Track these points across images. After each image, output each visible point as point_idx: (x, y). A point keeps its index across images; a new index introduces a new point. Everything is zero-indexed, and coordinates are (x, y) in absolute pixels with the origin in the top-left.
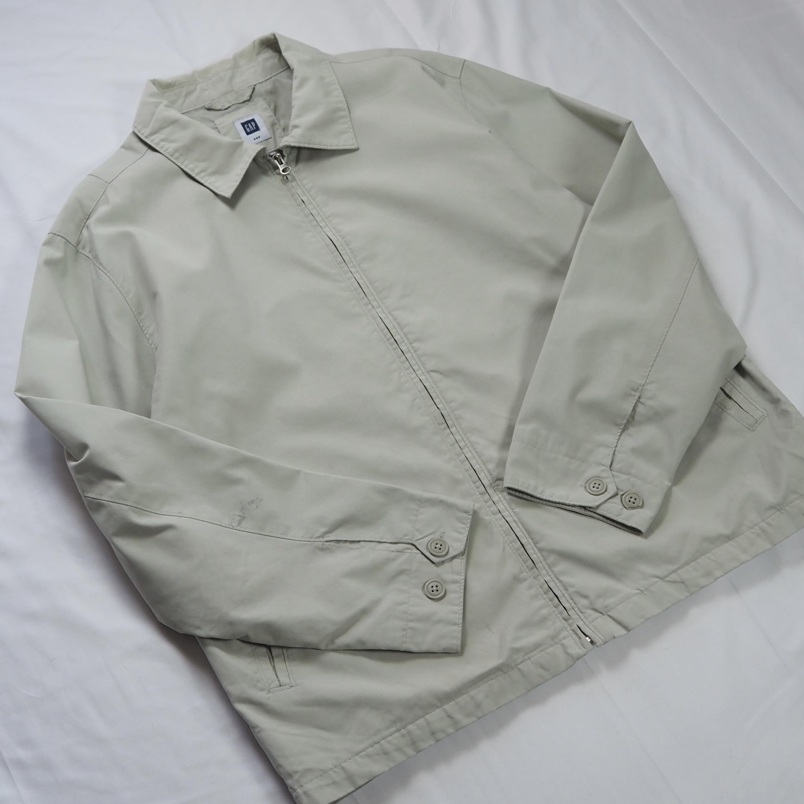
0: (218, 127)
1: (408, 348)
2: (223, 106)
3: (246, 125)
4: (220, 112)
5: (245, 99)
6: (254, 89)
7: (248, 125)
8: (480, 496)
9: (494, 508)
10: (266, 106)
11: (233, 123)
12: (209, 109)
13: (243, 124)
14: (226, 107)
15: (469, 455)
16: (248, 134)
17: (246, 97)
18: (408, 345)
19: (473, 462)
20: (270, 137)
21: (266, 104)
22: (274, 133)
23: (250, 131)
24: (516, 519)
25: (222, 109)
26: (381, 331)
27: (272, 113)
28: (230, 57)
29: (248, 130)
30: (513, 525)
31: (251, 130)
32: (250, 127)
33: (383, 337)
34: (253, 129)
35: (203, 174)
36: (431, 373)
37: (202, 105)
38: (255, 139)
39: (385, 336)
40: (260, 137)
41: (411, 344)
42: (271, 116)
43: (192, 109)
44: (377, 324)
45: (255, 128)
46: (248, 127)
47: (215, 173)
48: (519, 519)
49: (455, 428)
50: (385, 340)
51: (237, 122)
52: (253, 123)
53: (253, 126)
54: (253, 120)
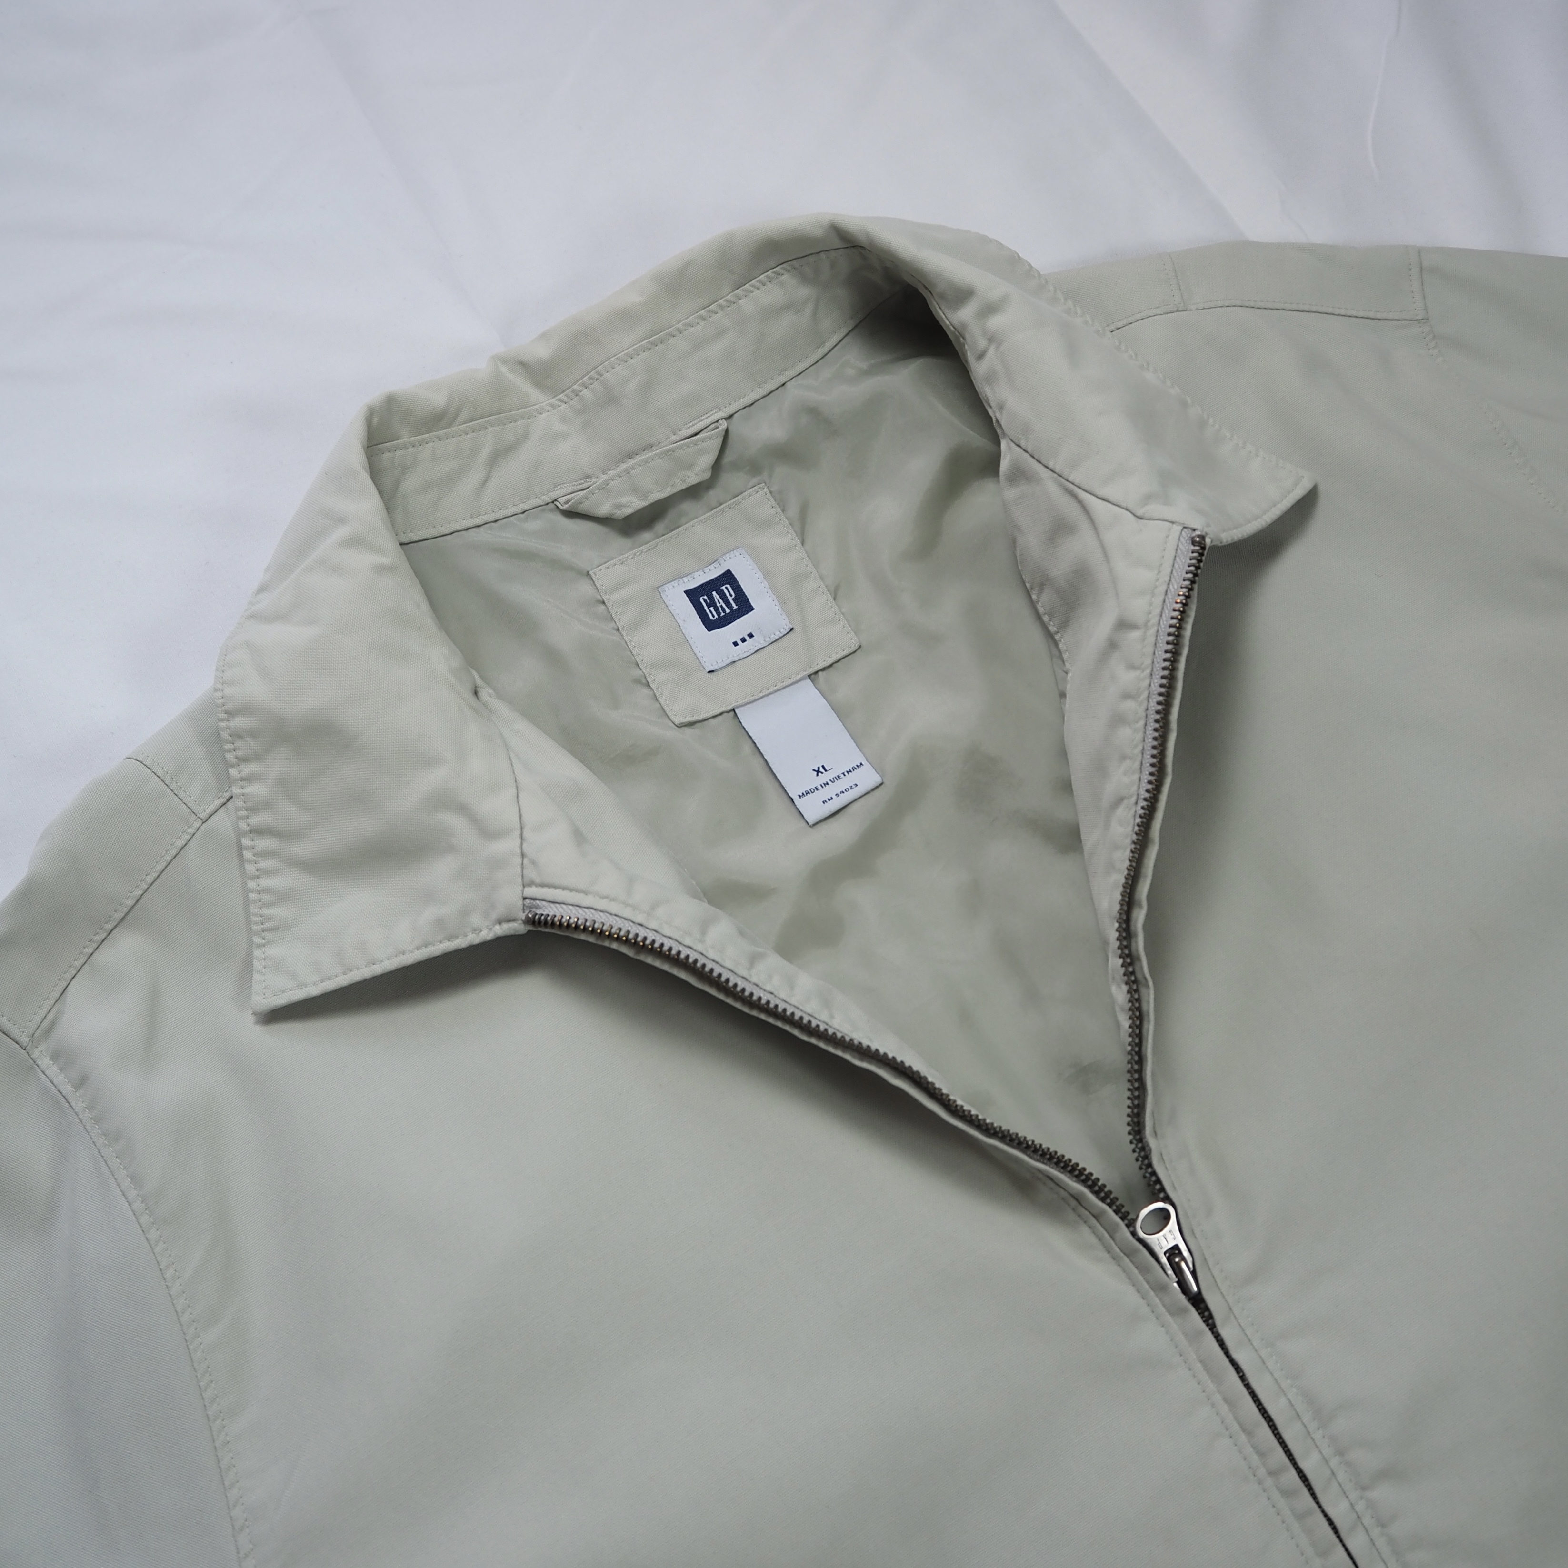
0: (606, 599)
1: (1352, 1508)
3: (705, 597)
5: (697, 478)
6: (727, 432)
7: (711, 598)
10: (769, 508)
11: (660, 588)
12: (570, 514)
13: (693, 595)
16: (710, 625)
18: (1354, 1495)
20: (788, 629)
21: (772, 503)
22: (800, 611)
23: (716, 616)
26: (1244, 1431)
27: (791, 538)
29: (712, 615)
31: (723, 614)
32: (718, 605)
33: (1255, 1459)
34: (728, 611)
37: (546, 500)
38: (735, 644)
39: (1262, 1454)
40: (754, 634)
42: (791, 548)
44: (1226, 1400)
45: (735, 607)
46: (712, 603)
50: (1262, 1472)
51: (671, 587)
52: (728, 586)
53: (730, 599)
54: (728, 577)
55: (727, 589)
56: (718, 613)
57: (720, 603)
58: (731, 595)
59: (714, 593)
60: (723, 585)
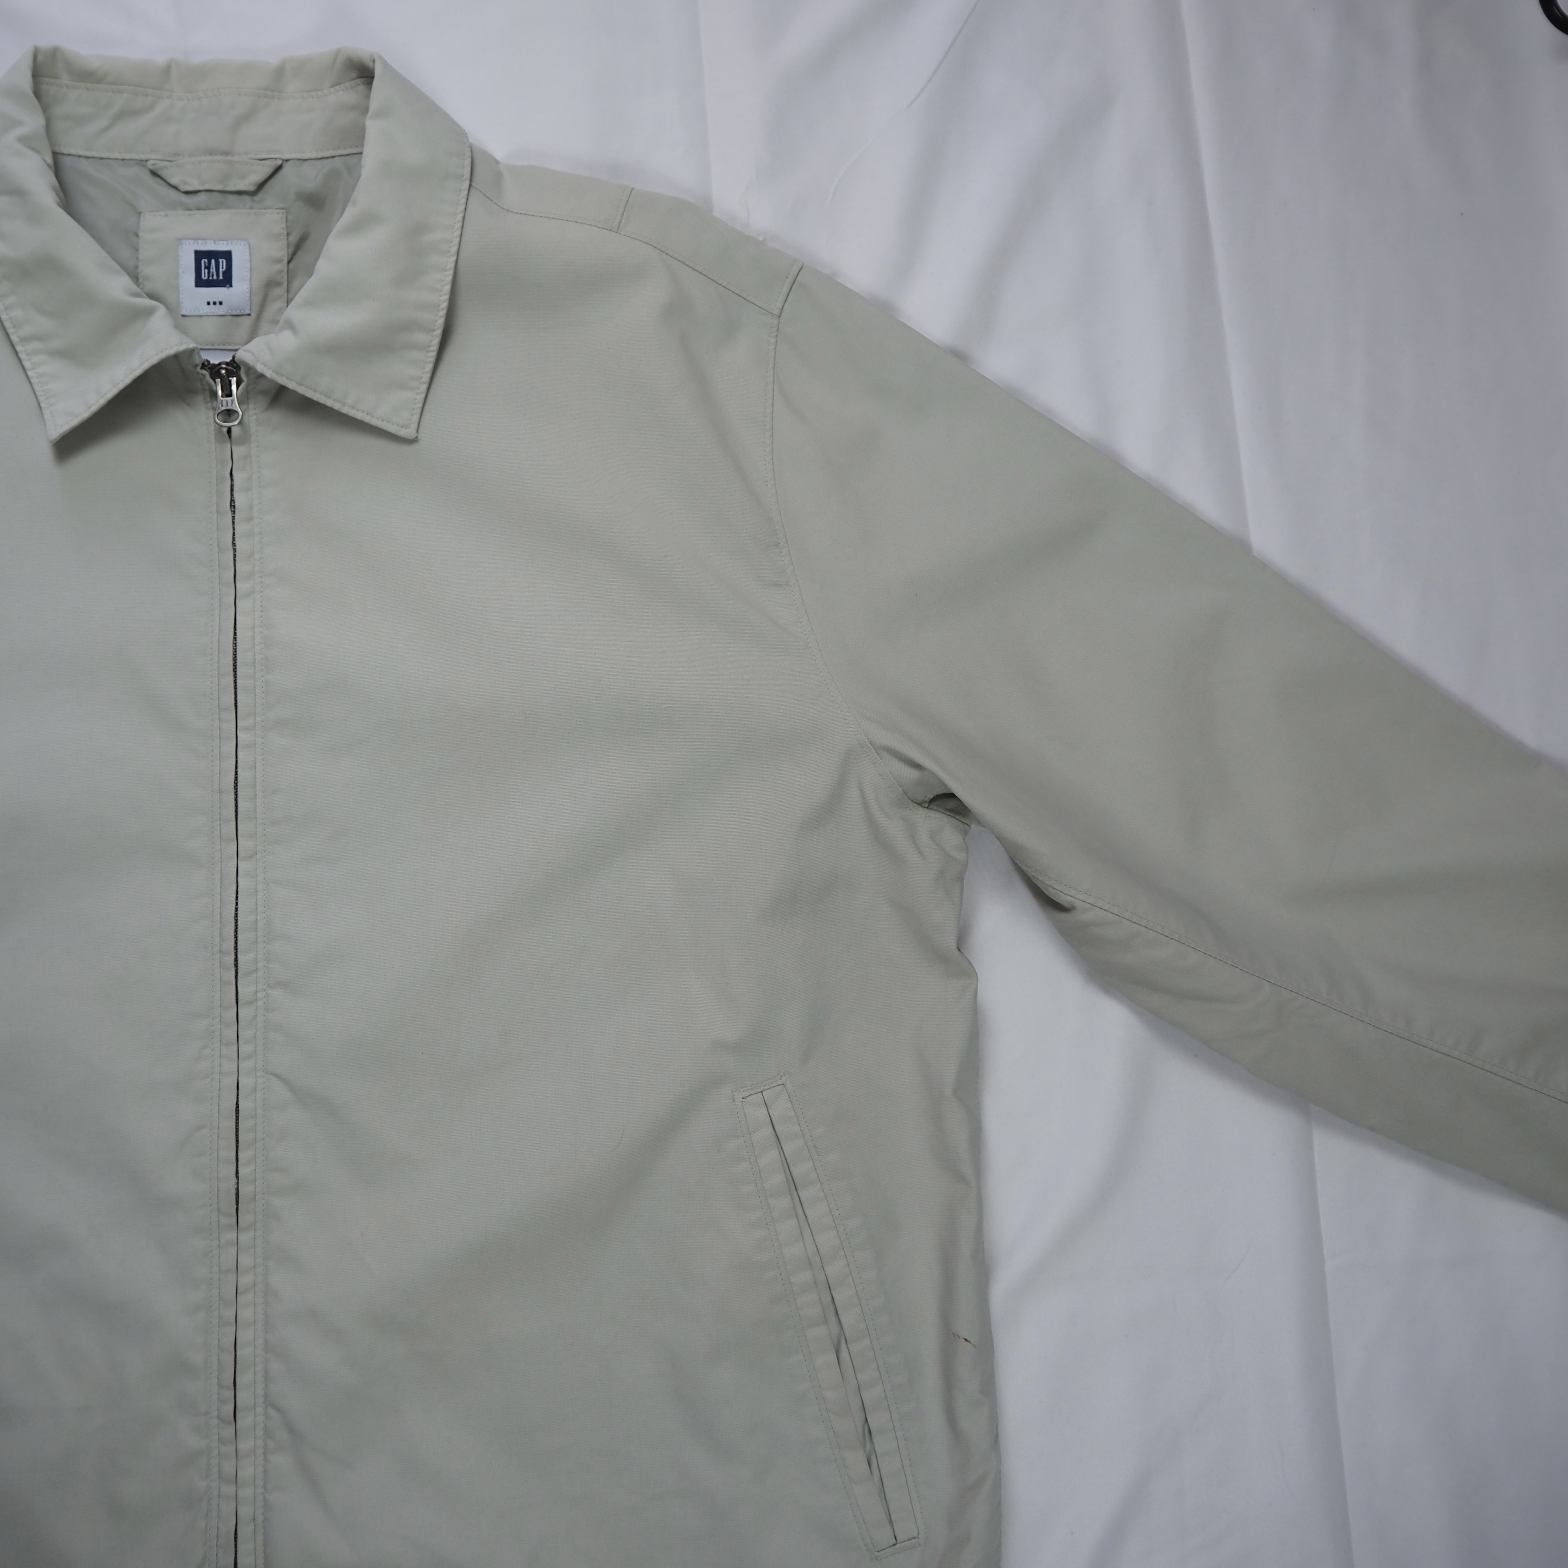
0: (141, 234)
1: (256, 992)
2: (186, 183)
3: (206, 260)
4: (172, 192)
5: (241, 187)
6: (279, 169)
7: (210, 263)
8: (215, 1422)
9: (228, 1467)
10: (279, 228)
11: (180, 240)
12: (154, 173)
13: (199, 255)
14: (189, 189)
15: (245, 1314)
16: (200, 283)
17: (248, 184)
18: (261, 986)
19: (245, 1336)
20: (248, 312)
21: (284, 225)
22: (263, 305)
23: (206, 277)
24: (260, 1518)
25: (179, 188)
26: (221, 922)
27: (282, 253)
28: (274, 60)
29: (204, 276)
30: (245, 1531)
31: (211, 278)
32: (211, 270)
33: (217, 940)
34: (215, 277)
35: (35, 345)
36: (272, 1077)
37: (143, 157)
38: (209, 303)
39: (221, 940)
40: (223, 303)
41: (269, 986)
42: (279, 261)
43: (117, 156)
45: (221, 277)
46: (208, 267)
47: (66, 354)
48: (265, 1520)
49: (253, 1233)
50: (217, 949)
51: (187, 243)
52: (224, 261)
53: (221, 270)
54: (227, 255)
55: (223, 262)
56: (209, 276)
57: (213, 269)
58: (223, 268)
59: (213, 261)
60: (221, 258)
